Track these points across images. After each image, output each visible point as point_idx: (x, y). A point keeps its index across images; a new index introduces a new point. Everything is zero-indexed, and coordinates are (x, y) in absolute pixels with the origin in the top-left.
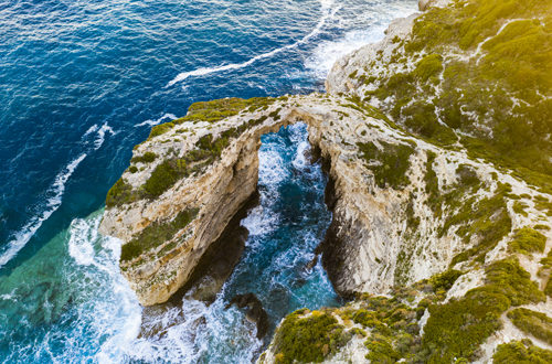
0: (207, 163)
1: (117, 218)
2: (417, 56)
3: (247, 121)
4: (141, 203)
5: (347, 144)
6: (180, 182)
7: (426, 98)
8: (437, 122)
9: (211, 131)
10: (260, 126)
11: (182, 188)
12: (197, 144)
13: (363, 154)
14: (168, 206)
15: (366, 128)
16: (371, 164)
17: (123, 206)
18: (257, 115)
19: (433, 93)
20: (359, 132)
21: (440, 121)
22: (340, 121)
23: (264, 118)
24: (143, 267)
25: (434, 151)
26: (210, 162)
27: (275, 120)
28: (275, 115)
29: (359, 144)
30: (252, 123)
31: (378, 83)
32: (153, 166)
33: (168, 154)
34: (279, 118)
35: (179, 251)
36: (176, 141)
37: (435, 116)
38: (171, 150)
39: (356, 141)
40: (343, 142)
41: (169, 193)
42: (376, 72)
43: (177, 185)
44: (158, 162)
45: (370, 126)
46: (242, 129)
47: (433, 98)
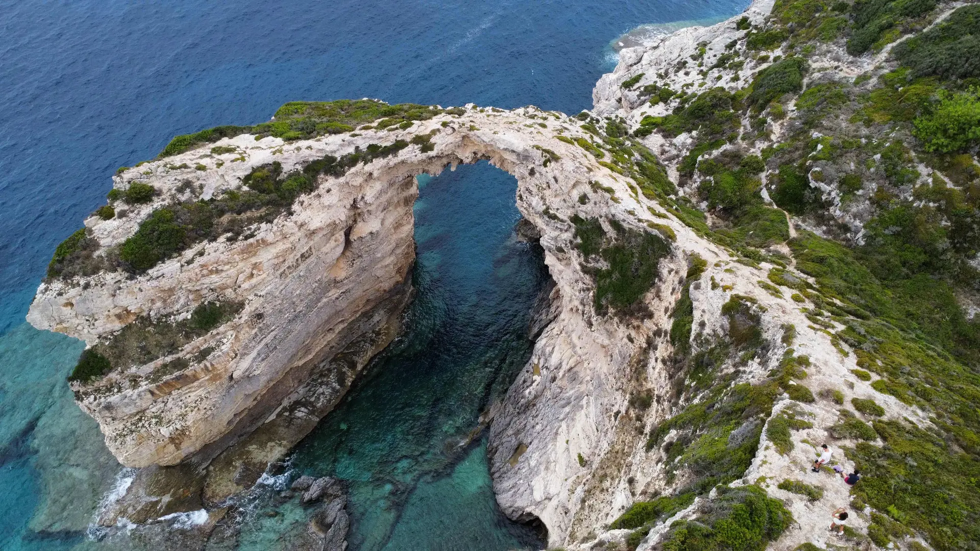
0: (261, 219)
1: (62, 300)
2: (764, 59)
3: (363, 146)
4: (110, 278)
5: (554, 217)
6: (197, 247)
7: (753, 145)
8: (757, 195)
9: (278, 158)
10: (392, 160)
11: (200, 261)
12: (246, 179)
13: (579, 240)
14: (171, 290)
15: (587, 189)
16: (592, 265)
17: (76, 279)
18: (386, 138)
19: (766, 136)
20: (575, 195)
21: (765, 194)
22: (543, 170)
23: (400, 145)
24: (114, 399)
25: (706, 255)
26: (268, 219)
27: (424, 150)
28: (424, 143)
29: (575, 219)
30: (375, 151)
31: (675, 103)
32: (146, 210)
33: (181, 190)
34: (431, 148)
35: (195, 378)
36: (201, 168)
37: (758, 183)
38: (187, 184)
39: (570, 212)
40: (546, 212)
41: (170, 268)
42: (678, 82)
43: (189, 254)
44: (157, 204)
45: (596, 186)
46: (351, 161)
47: (763, 145)
